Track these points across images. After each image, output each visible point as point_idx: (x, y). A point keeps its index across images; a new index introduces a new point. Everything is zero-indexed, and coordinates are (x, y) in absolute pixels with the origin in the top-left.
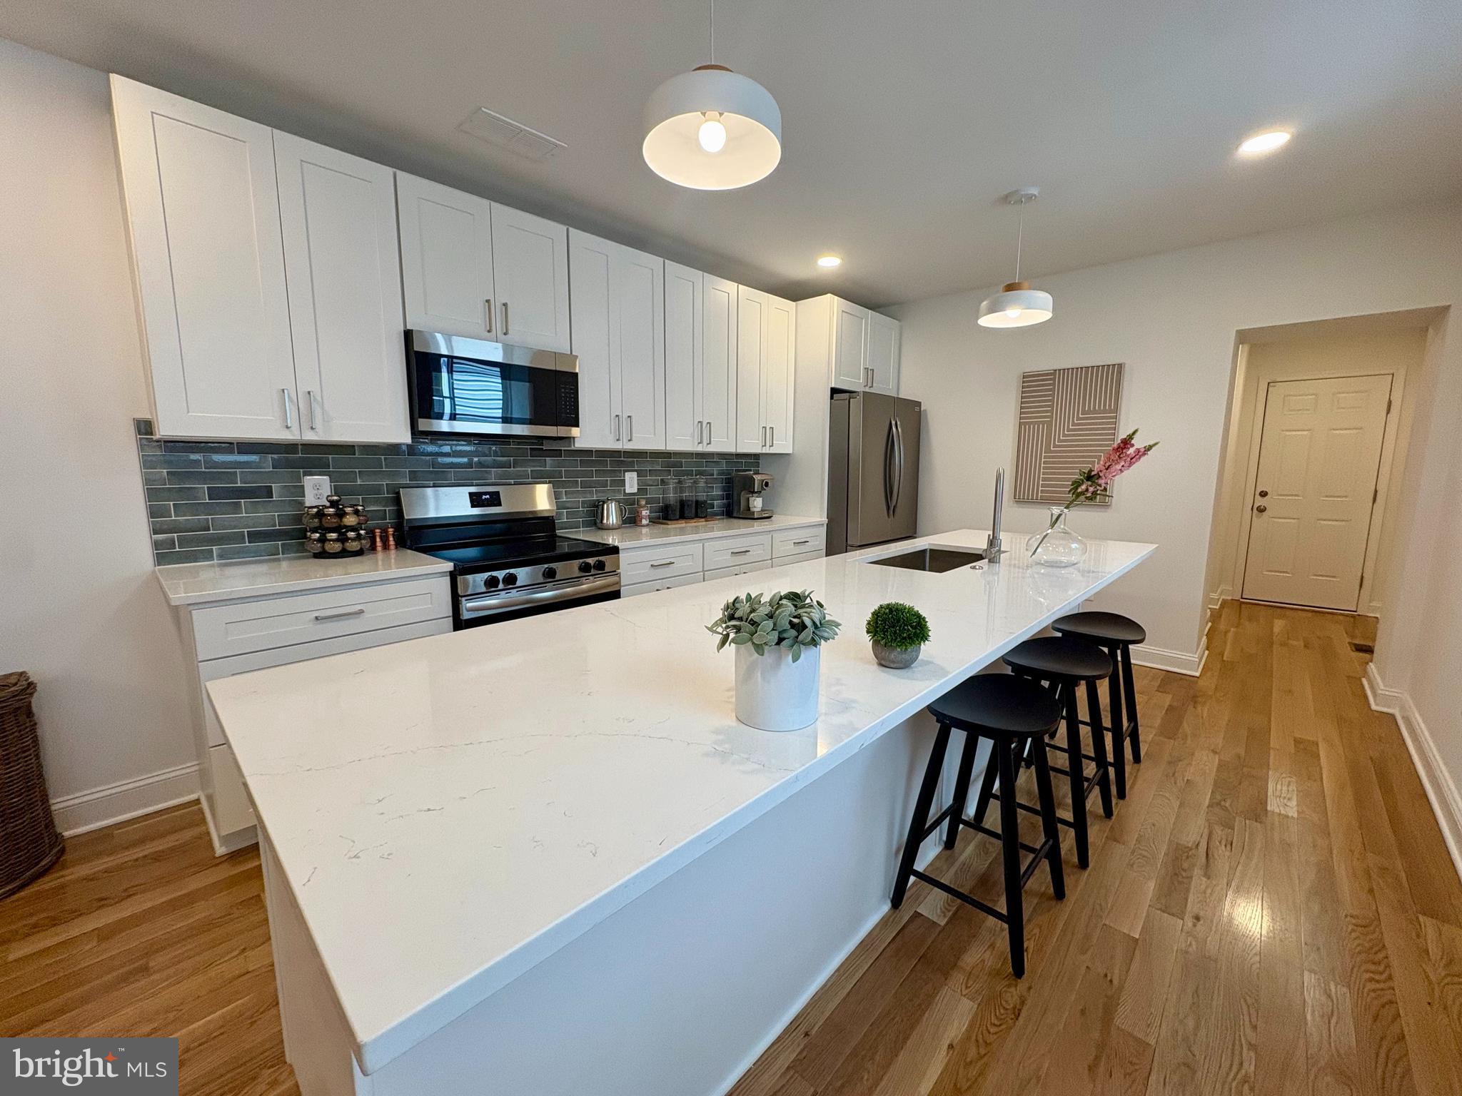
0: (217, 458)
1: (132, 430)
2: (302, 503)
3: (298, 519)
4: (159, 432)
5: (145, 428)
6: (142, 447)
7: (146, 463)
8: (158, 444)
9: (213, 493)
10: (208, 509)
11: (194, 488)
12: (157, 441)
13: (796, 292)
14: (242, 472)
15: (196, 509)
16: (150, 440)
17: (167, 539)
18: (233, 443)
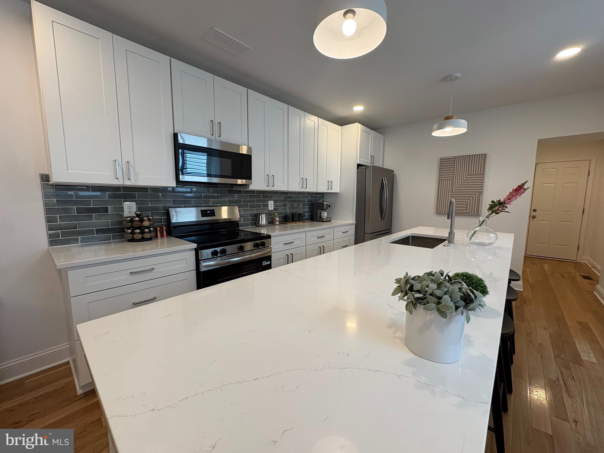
0: (81, 193)
1: (38, 179)
2: (122, 215)
3: (121, 223)
4: (52, 180)
5: (45, 178)
6: (43, 188)
7: (46, 196)
8: (52, 186)
9: (79, 211)
10: (76, 218)
11: (69, 208)
12: (51, 185)
13: (342, 122)
14: (94, 200)
15: (70, 218)
16: (48, 185)
17: (55, 233)
18: (89, 186)
